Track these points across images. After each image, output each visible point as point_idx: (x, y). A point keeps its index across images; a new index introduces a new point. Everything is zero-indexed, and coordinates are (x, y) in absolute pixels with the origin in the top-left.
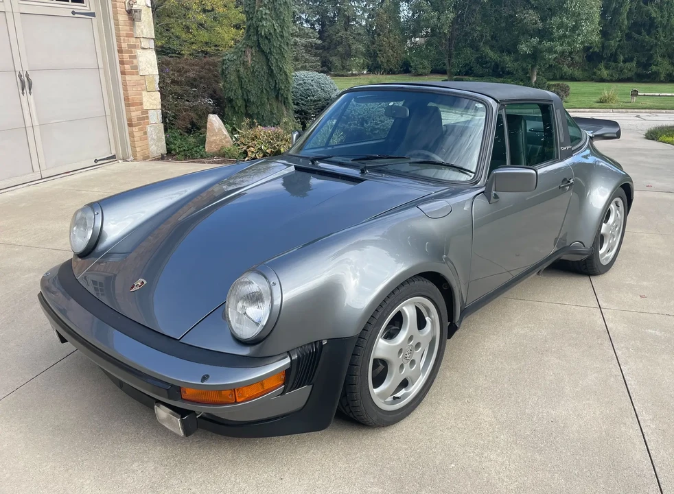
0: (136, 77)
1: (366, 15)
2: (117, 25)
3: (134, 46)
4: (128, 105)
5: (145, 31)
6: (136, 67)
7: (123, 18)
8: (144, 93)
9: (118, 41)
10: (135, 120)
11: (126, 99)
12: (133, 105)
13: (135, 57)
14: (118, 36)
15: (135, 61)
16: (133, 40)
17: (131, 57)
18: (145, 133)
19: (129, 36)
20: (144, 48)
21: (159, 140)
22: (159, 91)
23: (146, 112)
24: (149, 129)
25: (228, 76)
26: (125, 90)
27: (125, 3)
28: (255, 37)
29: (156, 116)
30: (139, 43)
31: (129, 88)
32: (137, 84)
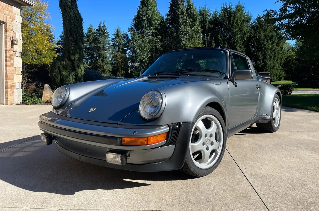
0: (12, 68)
1: (111, 56)
2: (6, 46)
3: (13, 55)
4: (6, 79)
5: (18, 49)
6: (12, 64)
7: (9, 43)
8: (15, 75)
9: (6, 52)
10: (9, 87)
11: (6, 77)
12: (9, 79)
13: (12, 59)
14: (6, 50)
15: (12, 61)
16: (12, 52)
17: (10, 59)
18: (13, 92)
19: (10, 50)
20: (16, 56)
21: (19, 96)
22: (21, 75)
23: (14, 83)
24: (15, 91)
25: (54, 69)
26: (6, 73)
27: (11, 37)
28: (68, 54)
29: (19, 85)
30: (15, 54)
31: (8, 72)
32: (12, 71)
